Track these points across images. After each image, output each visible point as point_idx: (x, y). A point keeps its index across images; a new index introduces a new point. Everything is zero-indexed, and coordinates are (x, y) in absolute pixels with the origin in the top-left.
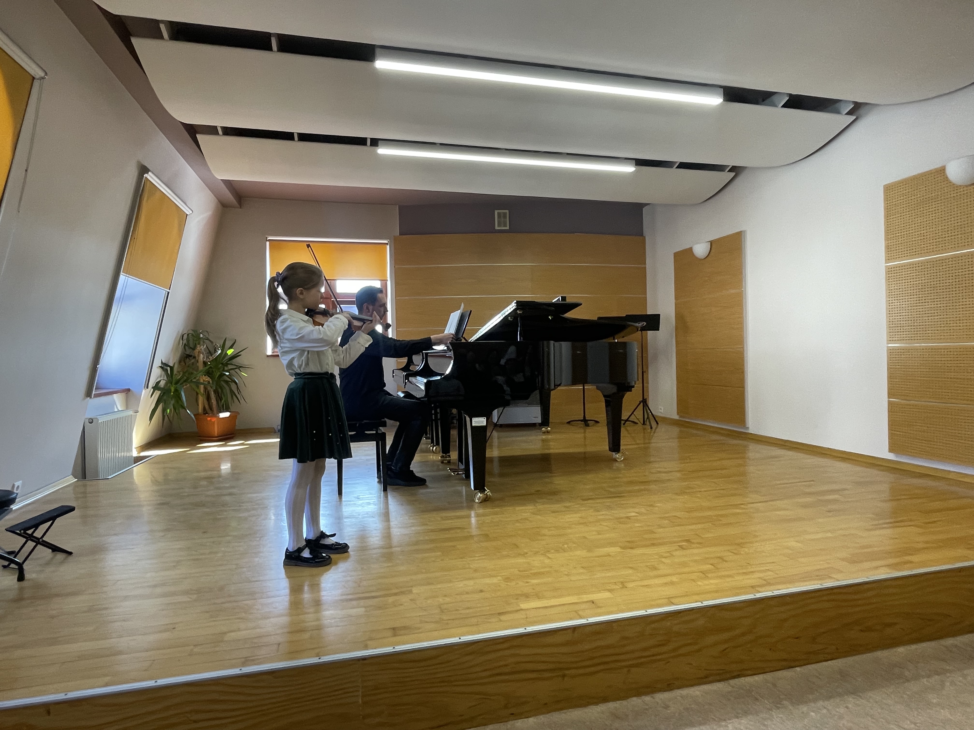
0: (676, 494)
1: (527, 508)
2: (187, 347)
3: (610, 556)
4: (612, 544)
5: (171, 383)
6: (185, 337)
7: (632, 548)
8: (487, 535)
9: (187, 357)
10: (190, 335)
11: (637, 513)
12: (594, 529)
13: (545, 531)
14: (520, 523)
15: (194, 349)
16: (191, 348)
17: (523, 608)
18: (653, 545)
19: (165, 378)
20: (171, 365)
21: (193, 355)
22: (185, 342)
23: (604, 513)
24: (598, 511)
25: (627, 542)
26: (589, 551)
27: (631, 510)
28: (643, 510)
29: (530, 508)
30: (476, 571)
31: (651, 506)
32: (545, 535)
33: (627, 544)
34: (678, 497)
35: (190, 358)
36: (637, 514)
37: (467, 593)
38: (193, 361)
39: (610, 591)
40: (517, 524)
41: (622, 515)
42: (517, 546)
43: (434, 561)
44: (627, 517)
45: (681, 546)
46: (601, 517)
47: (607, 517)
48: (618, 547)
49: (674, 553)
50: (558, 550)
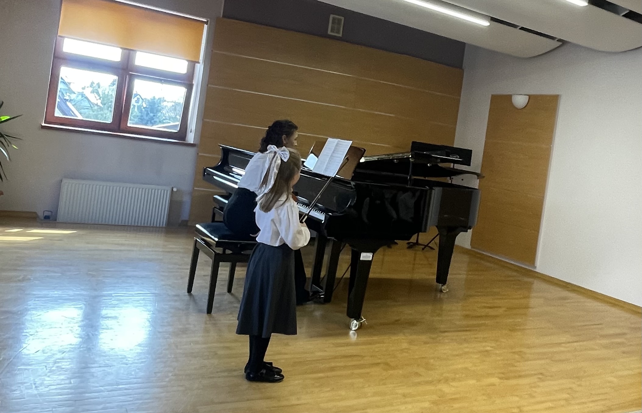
0: (510, 330)
3: (495, 385)
4: (490, 375)
7: (507, 379)
12: (467, 360)
13: (432, 362)
14: (406, 352)
23: (466, 345)
24: (461, 344)
26: (478, 380)
27: (487, 344)
28: (494, 345)
29: (400, 337)
31: (497, 341)
32: (434, 365)
33: (501, 375)
34: (514, 334)
36: (492, 349)
40: (405, 354)
41: (482, 349)
42: (420, 375)
43: (363, 387)
44: (487, 351)
45: (539, 378)
46: (467, 350)
47: (471, 350)
48: (496, 378)
49: (538, 384)
50: (454, 380)
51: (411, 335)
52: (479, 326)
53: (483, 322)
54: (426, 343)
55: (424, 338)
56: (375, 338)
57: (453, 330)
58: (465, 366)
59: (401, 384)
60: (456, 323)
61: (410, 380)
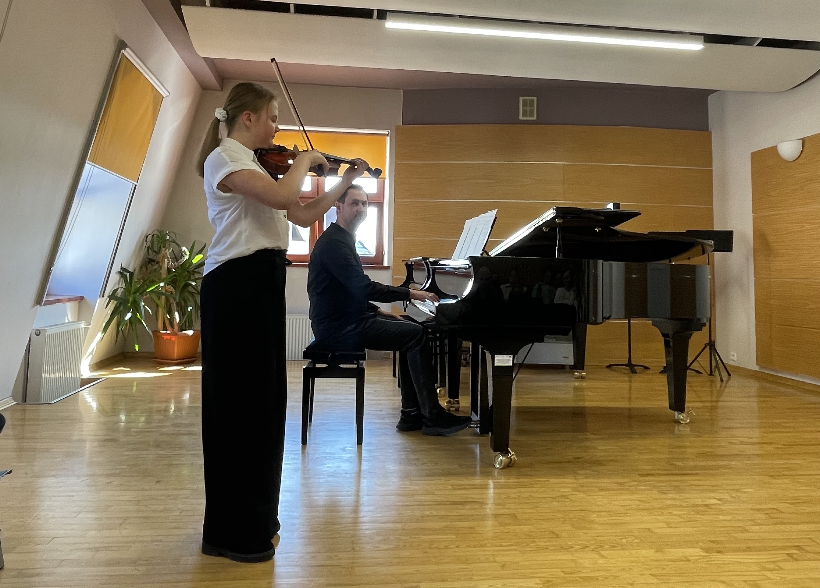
0: (771, 476)
1: (567, 480)
2: (150, 250)
3: (688, 560)
4: (690, 543)
5: (130, 293)
6: (150, 237)
7: (718, 552)
8: (514, 516)
9: (149, 263)
10: (155, 236)
11: (719, 500)
12: (660, 518)
13: (594, 517)
14: (558, 502)
15: (157, 253)
16: (155, 251)
18: (749, 549)
19: (124, 286)
20: (131, 270)
21: (157, 260)
22: (149, 244)
23: (672, 496)
24: (665, 493)
25: (712, 542)
26: (659, 551)
27: (713, 495)
28: (726, 496)
29: (569, 480)
30: (504, 566)
31: (738, 490)
32: (593, 522)
35: (153, 263)
36: (719, 502)
38: (156, 267)
40: (555, 504)
41: (699, 501)
42: (558, 536)
43: (446, 547)
44: (706, 505)
45: (788, 555)
46: (669, 502)
47: (678, 503)
48: (699, 550)
49: (781, 564)
50: (614, 547)
51: (586, 478)
52: (718, 467)
53: (726, 463)
54: (602, 490)
55: (605, 482)
56: (525, 480)
57: (664, 472)
58: (650, 526)
59: (514, 547)
60: (674, 463)
61: (534, 542)
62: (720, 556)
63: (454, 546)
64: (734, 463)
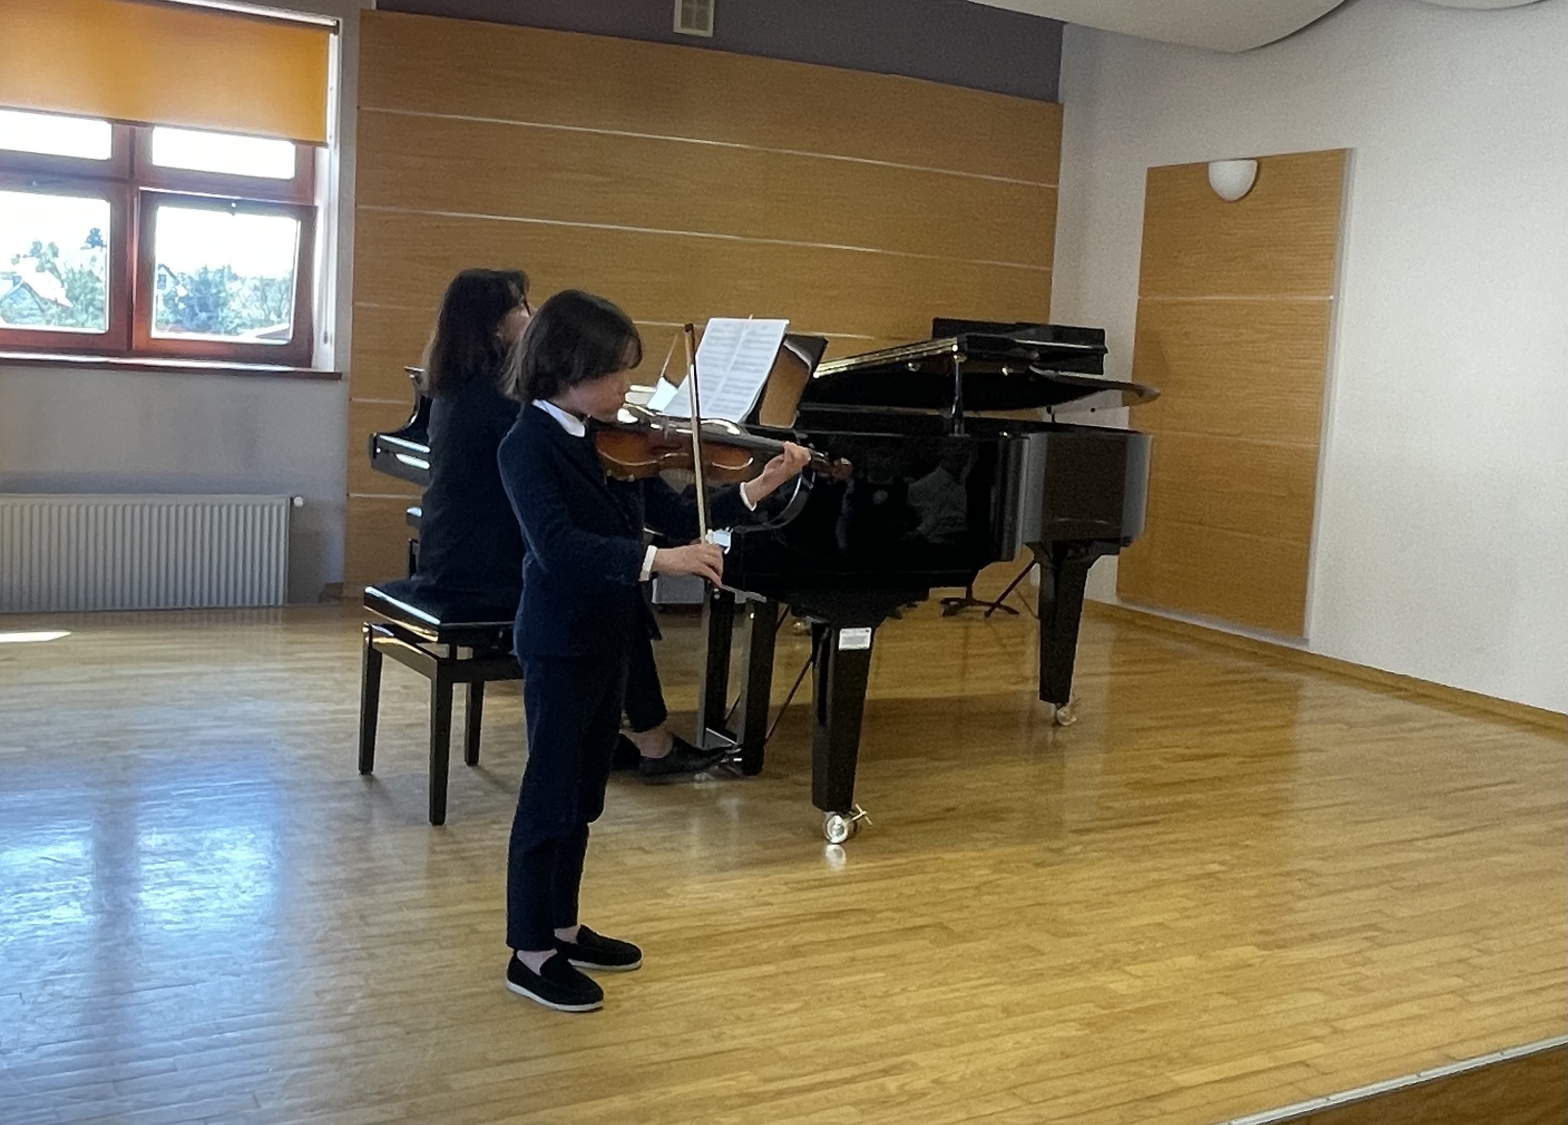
0: (1264, 815)
1: (966, 855)
3: (1250, 966)
4: (1231, 939)
7: (1279, 947)
8: (943, 927)
11: (1222, 863)
13: (1065, 913)
14: (988, 893)
17: (1185, 1084)
18: (1314, 938)
23: (1149, 863)
24: (1134, 861)
25: (1261, 932)
26: (1202, 955)
27: (1209, 856)
28: (1225, 856)
29: (973, 855)
30: (1007, 1011)
31: (1233, 845)
32: (1072, 922)
33: (1261, 938)
34: (1275, 823)
36: (1223, 868)
37: (1039, 1061)
39: (1317, 1039)
40: (987, 899)
41: (1195, 870)
42: (1039, 953)
43: (887, 995)
44: (1210, 875)
45: (1370, 939)
46: (1155, 876)
47: (1167, 875)
48: (1252, 948)
49: (1368, 954)
50: (1135, 958)
51: (994, 845)
52: (1180, 807)
53: (1186, 797)
54: (1038, 865)
55: (1030, 850)
57: (1107, 824)
58: (1158, 919)
59: (992, 980)
60: (1111, 804)
61: (1013, 967)
62: (1282, 953)
63: (898, 990)
64: (1194, 796)
